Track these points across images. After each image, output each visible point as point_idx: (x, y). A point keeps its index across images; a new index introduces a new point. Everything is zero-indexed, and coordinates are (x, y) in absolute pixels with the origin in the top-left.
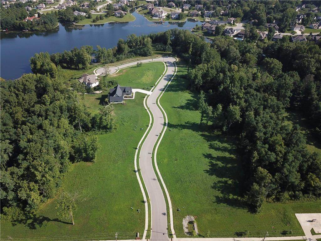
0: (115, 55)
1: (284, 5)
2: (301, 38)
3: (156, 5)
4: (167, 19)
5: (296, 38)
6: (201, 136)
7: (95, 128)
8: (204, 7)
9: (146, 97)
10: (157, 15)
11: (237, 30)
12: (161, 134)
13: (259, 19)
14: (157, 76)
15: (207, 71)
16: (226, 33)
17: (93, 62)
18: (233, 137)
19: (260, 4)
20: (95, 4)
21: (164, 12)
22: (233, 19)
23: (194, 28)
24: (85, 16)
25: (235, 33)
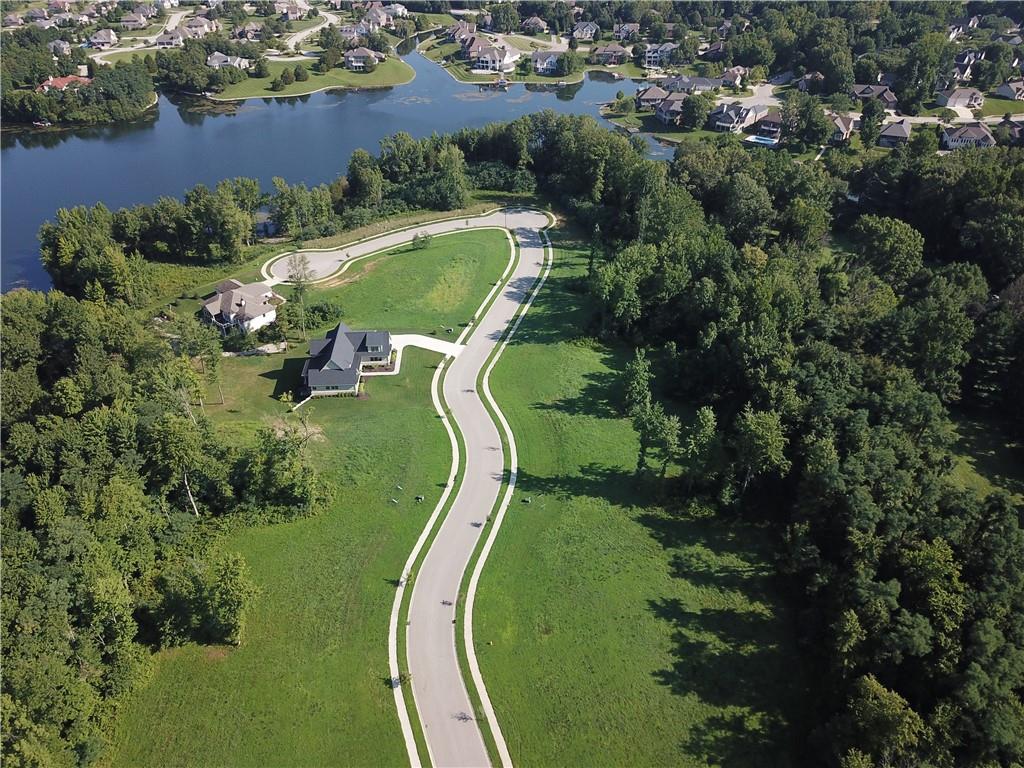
0: (338, 208)
1: (908, 20)
2: (973, 134)
3: (485, 26)
4: (520, 74)
5: (958, 134)
6: (639, 526)
7: (248, 502)
8: (641, 31)
9: (442, 365)
10: (487, 62)
11: (756, 109)
12: (490, 521)
13: (829, 70)
14: (483, 285)
15: (656, 270)
16: (719, 120)
17: (261, 232)
18: (757, 524)
19: (830, 20)
20: (283, 25)
21: (509, 51)
22: (740, 70)
23: (611, 105)
24: (246, 69)
25: (750, 119)
